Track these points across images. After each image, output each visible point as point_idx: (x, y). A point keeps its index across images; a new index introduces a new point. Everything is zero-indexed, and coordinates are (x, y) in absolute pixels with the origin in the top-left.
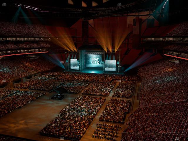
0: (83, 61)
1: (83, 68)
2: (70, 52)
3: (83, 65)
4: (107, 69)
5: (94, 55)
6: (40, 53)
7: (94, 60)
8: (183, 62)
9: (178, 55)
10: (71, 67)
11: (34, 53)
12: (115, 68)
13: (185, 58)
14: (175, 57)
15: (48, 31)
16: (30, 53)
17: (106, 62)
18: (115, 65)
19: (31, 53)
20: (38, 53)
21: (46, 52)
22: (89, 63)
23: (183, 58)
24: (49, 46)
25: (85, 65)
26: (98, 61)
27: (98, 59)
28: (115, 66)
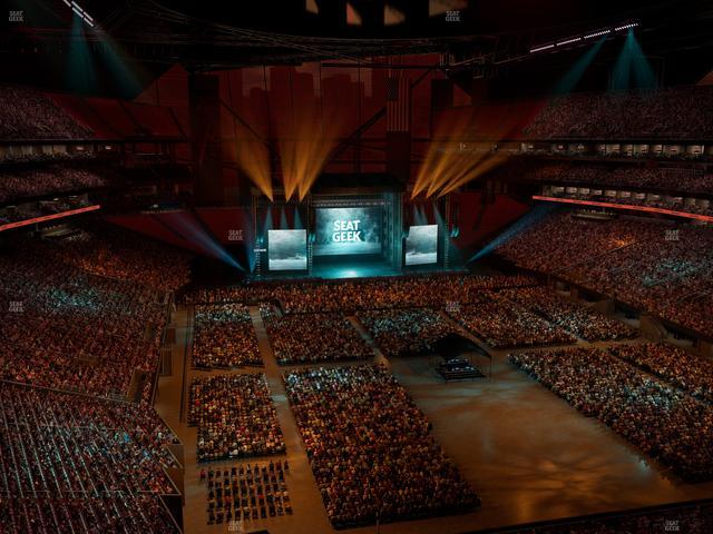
4: (410, 258)
5: (343, 211)
6: (77, 211)
7: (345, 229)
8: (626, 217)
9: (596, 198)
10: (270, 261)
12: (433, 252)
13: (631, 204)
14: (590, 203)
16: (47, 218)
17: (410, 231)
18: (436, 241)
19: (51, 217)
20: (73, 212)
21: (93, 208)
22: (325, 241)
23: (624, 207)
26: (359, 230)
27: (357, 222)
28: (434, 246)
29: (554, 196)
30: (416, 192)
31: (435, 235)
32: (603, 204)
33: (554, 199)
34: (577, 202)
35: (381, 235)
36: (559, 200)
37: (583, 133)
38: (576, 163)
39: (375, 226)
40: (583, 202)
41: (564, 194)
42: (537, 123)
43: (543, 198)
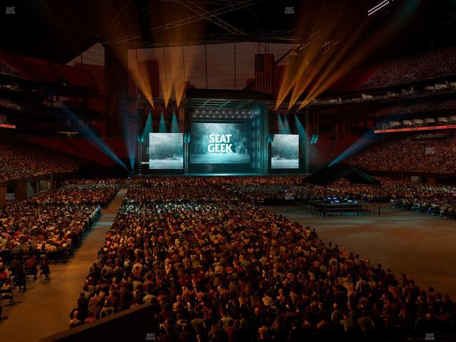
18: (298, 149)
22: (201, 151)
26: (231, 143)
27: (229, 136)
28: (296, 152)
29: (393, 128)
30: (279, 103)
31: (297, 143)
32: (438, 128)
33: (393, 131)
34: (414, 129)
35: (249, 148)
36: (398, 130)
37: (414, 78)
38: (409, 102)
39: (245, 140)
40: (419, 129)
41: (402, 126)
42: (373, 79)
43: (383, 131)
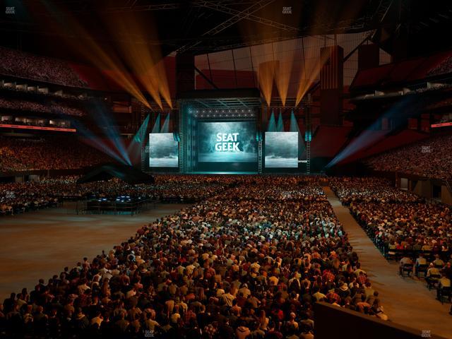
0: (189, 143)
1: (189, 163)
2: (148, 112)
3: (189, 153)
4: (269, 161)
5: (224, 125)
6: (49, 129)
10: (151, 159)
11: (30, 127)
12: (294, 157)
15: (78, 76)
16: (15, 126)
17: (266, 136)
18: (297, 147)
19: (20, 127)
20: (44, 128)
21: (70, 130)
22: (209, 150)
24: (81, 114)
25: (196, 158)
26: (238, 141)
27: (236, 134)
28: (295, 151)
31: (297, 141)
33: (448, 124)
39: (251, 138)
43: (439, 125)
